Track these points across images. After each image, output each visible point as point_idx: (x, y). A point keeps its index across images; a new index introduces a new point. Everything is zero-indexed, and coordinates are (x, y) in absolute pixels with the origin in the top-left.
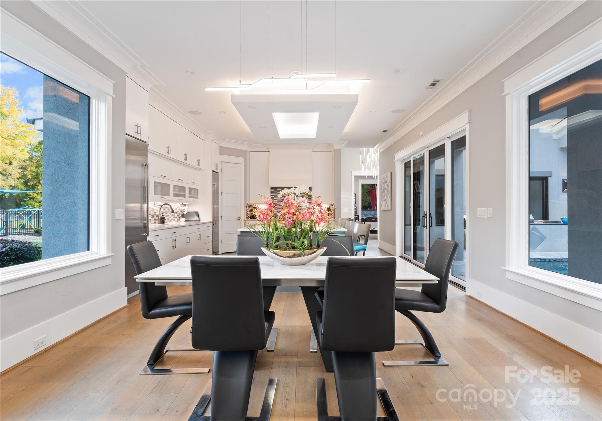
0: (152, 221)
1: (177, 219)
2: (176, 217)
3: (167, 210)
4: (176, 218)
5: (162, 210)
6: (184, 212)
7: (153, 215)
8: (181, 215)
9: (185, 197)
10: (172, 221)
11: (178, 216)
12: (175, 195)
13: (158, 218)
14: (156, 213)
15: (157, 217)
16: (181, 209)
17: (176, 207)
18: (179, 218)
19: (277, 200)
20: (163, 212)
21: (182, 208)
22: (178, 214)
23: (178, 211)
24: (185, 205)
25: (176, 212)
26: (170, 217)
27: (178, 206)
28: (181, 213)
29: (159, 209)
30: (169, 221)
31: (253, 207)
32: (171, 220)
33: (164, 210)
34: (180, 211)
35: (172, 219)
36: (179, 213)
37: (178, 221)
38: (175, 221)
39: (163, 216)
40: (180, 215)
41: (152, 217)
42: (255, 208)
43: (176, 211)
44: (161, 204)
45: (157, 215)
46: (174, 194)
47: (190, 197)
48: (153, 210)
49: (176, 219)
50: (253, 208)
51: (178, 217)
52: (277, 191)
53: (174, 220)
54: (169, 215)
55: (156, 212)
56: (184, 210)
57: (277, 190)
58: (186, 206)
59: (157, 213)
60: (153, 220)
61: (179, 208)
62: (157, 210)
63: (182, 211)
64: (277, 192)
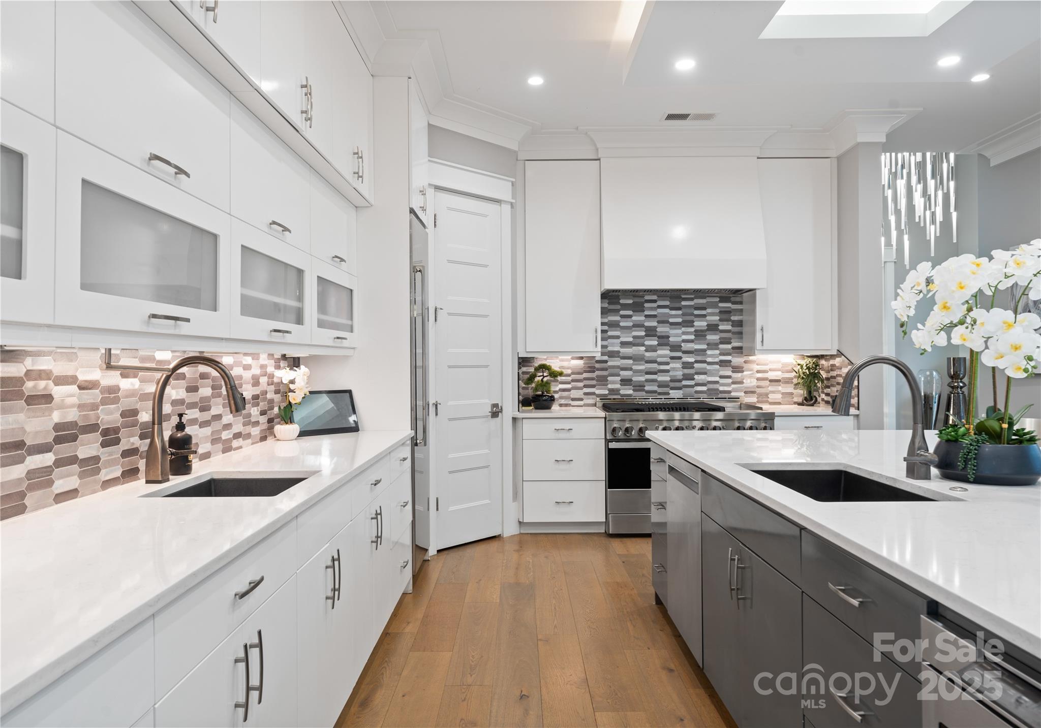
0: (103, 472)
1: (262, 431)
2: (253, 420)
3: (205, 391)
4: (257, 423)
5: (174, 392)
6: (290, 394)
7: (116, 430)
8: (276, 410)
9: (299, 320)
10: (235, 444)
11: (263, 413)
12: (250, 307)
13: (148, 441)
14: (134, 413)
15: (142, 437)
16: (276, 380)
17: (256, 371)
18: (270, 421)
19: (618, 341)
20: (181, 402)
21: (285, 375)
22: (263, 405)
23: (266, 392)
24: (295, 363)
25: (256, 397)
26: (228, 426)
27: (263, 367)
28: (277, 398)
29: (152, 388)
30: (220, 446)
31: (536, 365)
32: (229, 441)
33: (192, 389)
34: (272, 388)
35: (237, 436)
36: (271, 401)
37: (263, 438)
38: (250, 441)
39: (180, 427)
40: (272, 408)
41: (104, 445)
42: (543, 367)
43: (257, 391)
44: (167, 356)
45: (144, 425)
46: (244, 299)
47: (321, 324)
48: (116, 401)
49: (256, 431)
50: (537, 369)
51: (263, 419)
52: (619, 307)
53: (248, 436)
54: (218, 417)
55: (138, 406)
56: (292, 386)
57: (619, 303)
58: (302, 367)
59: (145, 417)
60: (111, 463)
61: (271, 376)
62: (144, 397)
63: (282, 389)
64: (618, 311)
